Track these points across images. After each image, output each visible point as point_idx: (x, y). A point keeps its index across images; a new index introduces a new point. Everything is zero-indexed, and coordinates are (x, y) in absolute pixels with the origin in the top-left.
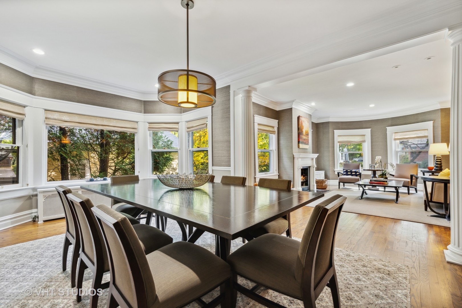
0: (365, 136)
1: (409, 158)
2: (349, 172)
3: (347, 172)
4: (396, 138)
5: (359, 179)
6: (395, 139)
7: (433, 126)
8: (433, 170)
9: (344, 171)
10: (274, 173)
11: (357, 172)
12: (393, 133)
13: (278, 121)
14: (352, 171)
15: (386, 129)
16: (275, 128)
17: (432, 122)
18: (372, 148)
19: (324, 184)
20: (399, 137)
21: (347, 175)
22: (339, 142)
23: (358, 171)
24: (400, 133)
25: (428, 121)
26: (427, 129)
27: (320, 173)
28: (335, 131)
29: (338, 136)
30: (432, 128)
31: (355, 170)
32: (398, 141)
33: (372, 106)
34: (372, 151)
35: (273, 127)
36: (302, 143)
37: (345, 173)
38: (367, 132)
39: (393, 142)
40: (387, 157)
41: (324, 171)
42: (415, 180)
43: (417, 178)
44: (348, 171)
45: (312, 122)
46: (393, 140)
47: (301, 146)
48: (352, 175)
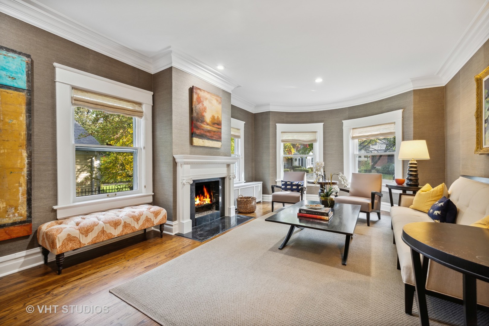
0: (317, 133)
1: (370, 163)
2: (289, 185)
3: (286, 184)
4: (354, 136)
5: (299, 197)
6: (353, 138)
7: (403, 117)
8: (405, 185)
9: (283, 183)
10: (141, 193)
11: (300, 185)
12: (351, 129)
13: (152, 93)
14: (293, 183)
15: (343, 123)
16: (144, 107)
17: (401, 111)
18: (324, 150)
19: (249, 206)
20: (359, 134)
21: (286, 189)
22: (283, 141)
23: (300, 183)
24: (359, 129)
25: (396, 110)
26: (395, 123)
27: (253, 186)
28: (278, 125)
29: (282, 132)
30: (401, 119)
31: (297, 182)
32: (357, 141)
33: (319, 80)
34: (324, 154)
35: (140, 104)
36: (201, 136)
37: (283, 187)
38: (319, 127)
39: (351, 141)
40: (343, 162)
41: (262, 182)
42: (378, 200)
43: (380, 197)
44: (288, 183)
45: (232, 105)
46: (350, 139)
47: (197, 141)
48: (292, 190)
